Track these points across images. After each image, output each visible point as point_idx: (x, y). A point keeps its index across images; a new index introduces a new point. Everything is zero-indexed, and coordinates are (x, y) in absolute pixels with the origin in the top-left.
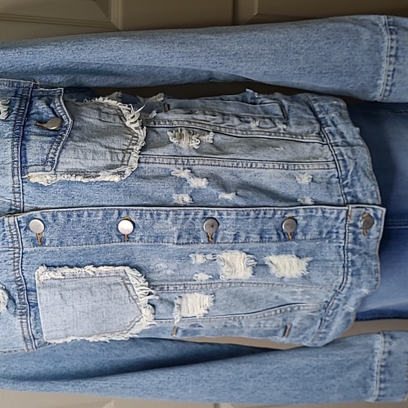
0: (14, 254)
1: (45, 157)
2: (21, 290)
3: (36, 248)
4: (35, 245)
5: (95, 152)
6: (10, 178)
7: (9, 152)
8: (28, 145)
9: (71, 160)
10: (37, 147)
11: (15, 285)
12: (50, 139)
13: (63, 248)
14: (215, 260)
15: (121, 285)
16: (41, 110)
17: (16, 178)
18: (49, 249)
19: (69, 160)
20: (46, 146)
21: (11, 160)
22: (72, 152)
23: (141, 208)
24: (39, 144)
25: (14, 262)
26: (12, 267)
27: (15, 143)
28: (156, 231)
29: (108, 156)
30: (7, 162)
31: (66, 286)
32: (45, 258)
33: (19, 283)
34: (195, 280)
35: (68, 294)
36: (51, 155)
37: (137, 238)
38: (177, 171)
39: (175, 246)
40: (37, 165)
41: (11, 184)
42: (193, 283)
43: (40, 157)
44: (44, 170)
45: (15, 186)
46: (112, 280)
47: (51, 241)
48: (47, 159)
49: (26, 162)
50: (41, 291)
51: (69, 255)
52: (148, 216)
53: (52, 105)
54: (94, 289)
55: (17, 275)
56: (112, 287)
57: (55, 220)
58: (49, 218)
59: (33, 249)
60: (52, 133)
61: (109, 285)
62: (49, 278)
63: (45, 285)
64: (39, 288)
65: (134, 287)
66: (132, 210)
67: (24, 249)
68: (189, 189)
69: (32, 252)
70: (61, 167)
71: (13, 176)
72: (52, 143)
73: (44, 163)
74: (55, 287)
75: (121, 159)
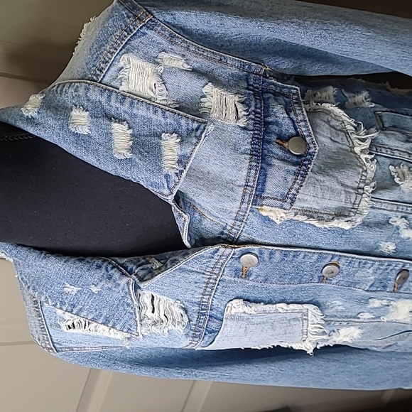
0: (210, 279)
1: (286, 192)
2: (203, 314)
3: (236, 279)
4: (236, 275)
5: (332, 191)
6: (238, 204)
7: (245, 173)
8: (270, 171)
9: (309, 198)
10: (279, 177)
11: (198, 308)
12: (294, 168)
13: (266, 285)
14: (388, 306)
15: (299, 320)
16: (280, 120)
17: (245, 205)
18: (251, 283)
19: (308, 198)
20: (291, 178)
21: (243, 183)
22: (312, 188)
23: (353, 256)
24: (283, 174)
25: (207, 287)
26: (201, 291)
27: (253, 164)
28: (355, 278)
29: (343, 197)
30: (238, 183)
31: (253, 321)
32: (244, 291)
33: (203, 307)
34: (359, 318)
35: (252, 327)
36: (293, 191)
37: (334, 281)
38: (395, 219)
39: (364, 292)
40: (274, 199)
41: (236, 210)
42: (356, 320)
43: (281, 191)
44: (281, 207)
45: (241, 213)
46: (294, 315)
47: (258, 276)
48: (288, 194)
49: (263, 191)
50: (229, 323)
51: (269, 293)
52: (357, 264)
53: (292, 116)
54: (276, 323)
55: (204, 300)
56: (292, 322)
57: (270, 258)
58: (266, 255)
59: (232, 279)
60: (295, 159)
61: (289, 320)
62: (242, 311)
63: (233, 318)
64: (227, 319)
65: (309, 323)
66: (345, 257)
67: (223, 276)
68: (398, 239)
69: (230, 282)
70: (297, 205)
71: (242, 202)
72: (296, 174)
73: (284, 198)
74: (243, 320)
75: (353, 202)
